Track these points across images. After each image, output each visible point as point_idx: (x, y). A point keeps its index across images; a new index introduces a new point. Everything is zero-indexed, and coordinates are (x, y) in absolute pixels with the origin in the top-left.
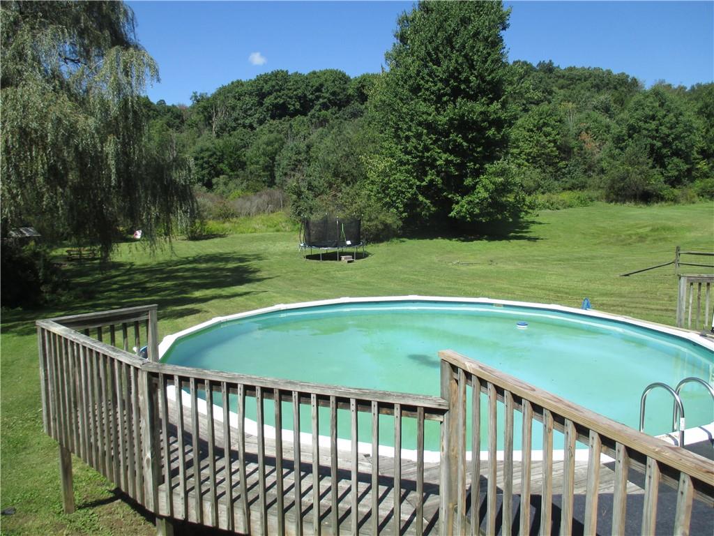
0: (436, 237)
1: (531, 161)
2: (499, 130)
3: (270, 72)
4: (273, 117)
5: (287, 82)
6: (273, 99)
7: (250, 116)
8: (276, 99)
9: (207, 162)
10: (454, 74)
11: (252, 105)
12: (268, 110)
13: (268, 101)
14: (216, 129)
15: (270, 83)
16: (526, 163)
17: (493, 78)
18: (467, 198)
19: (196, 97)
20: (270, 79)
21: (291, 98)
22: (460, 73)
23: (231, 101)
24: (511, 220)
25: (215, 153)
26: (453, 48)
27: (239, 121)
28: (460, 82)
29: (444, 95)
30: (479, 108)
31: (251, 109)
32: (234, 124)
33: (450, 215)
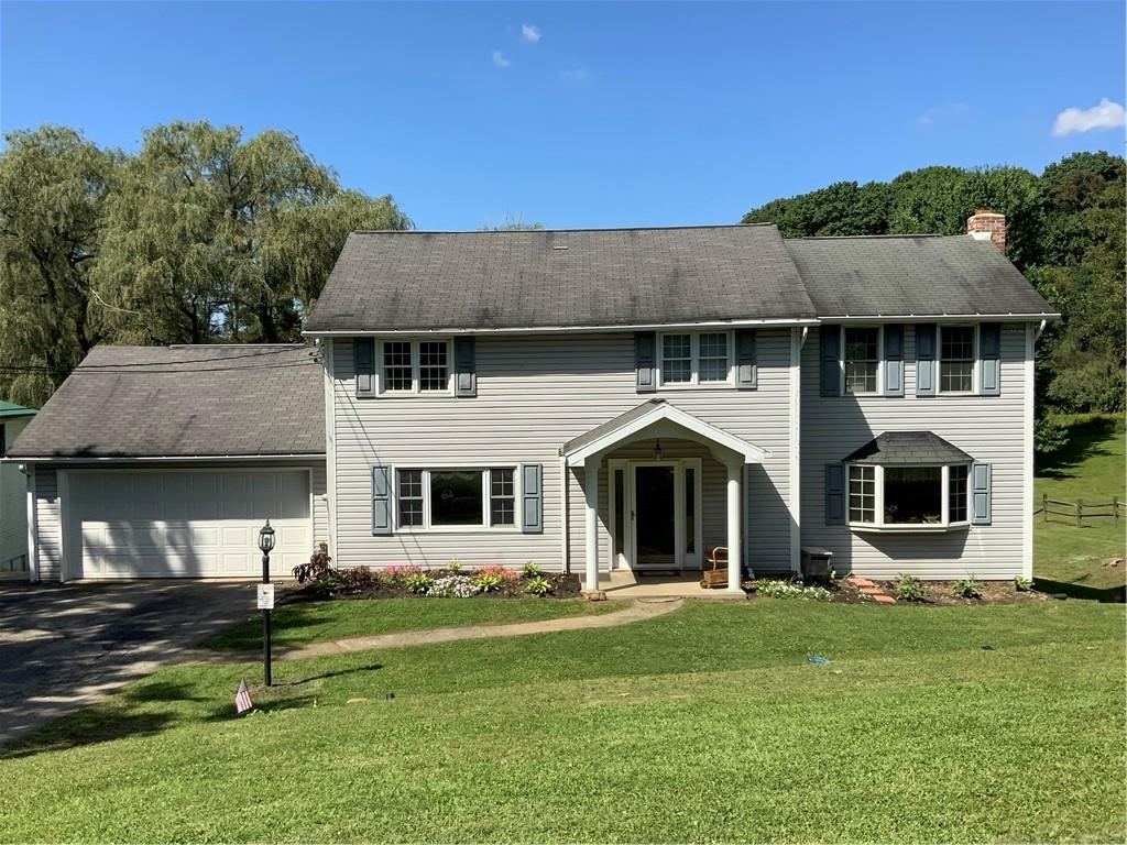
5: (853, 202)
15: (824, 207)
20: (826, 200)
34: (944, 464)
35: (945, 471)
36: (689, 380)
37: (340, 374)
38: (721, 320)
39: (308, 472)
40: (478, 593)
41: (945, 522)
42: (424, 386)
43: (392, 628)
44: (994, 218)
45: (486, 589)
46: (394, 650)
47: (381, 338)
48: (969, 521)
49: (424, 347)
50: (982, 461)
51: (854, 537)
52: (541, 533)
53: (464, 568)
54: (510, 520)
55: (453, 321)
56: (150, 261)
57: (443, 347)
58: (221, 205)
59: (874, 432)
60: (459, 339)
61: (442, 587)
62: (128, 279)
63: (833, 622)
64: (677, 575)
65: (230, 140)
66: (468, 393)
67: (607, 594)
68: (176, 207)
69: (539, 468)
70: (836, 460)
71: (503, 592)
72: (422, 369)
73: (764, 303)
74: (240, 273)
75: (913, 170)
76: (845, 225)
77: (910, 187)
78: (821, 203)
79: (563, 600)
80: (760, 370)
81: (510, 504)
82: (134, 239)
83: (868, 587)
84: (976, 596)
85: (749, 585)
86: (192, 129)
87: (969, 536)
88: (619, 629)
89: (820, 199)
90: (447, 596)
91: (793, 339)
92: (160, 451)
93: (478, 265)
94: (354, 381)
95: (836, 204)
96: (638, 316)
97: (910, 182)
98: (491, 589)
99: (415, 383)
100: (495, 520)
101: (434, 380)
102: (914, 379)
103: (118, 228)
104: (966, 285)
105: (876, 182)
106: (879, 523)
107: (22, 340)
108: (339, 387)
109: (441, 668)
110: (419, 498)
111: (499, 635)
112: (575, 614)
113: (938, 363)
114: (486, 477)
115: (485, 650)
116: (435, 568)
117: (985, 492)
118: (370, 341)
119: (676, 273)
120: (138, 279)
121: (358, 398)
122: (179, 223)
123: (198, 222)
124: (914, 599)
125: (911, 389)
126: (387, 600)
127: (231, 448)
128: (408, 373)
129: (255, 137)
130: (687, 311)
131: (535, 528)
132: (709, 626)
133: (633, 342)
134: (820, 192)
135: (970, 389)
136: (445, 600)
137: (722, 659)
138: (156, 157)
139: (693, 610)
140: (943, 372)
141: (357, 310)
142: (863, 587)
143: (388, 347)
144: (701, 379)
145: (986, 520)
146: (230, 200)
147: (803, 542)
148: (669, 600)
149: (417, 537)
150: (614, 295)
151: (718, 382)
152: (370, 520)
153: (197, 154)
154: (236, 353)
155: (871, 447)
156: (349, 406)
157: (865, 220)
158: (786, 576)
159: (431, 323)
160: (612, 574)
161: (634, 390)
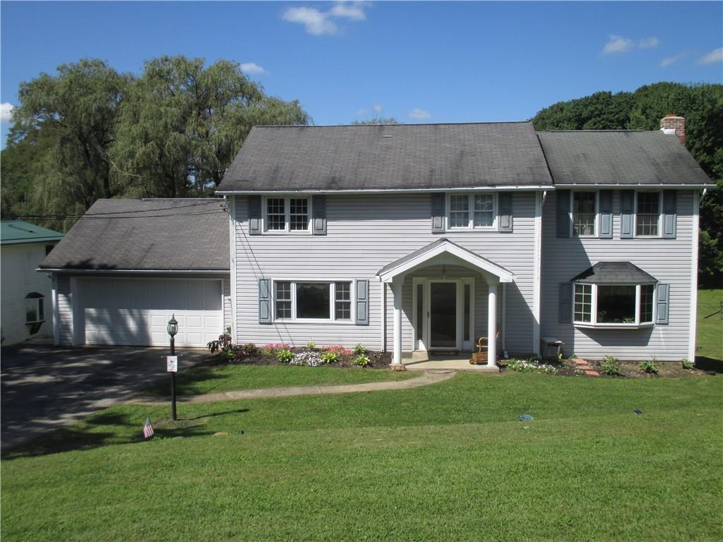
34: (638, 283)
35: (638, 288)
36: (467, 226)
37: (239, 219)
38: (489, 186)
39: (220, 281)
40: (323, 364)
41: (637, 323)
42: (292, 227)
43: (262, 385)
44: (677, 120)
45: (328, 361)
46: (259, 400)
47: (265, 196)
48: (653, 321)
49: (293, 202)
50: (663, 282)
51: (576, 331)
52: (368, 325)
53: (317, 347)
54: (347, 316)
55: (312, 185)
56: (145, 143)
57: (305, 202)
58: (191, 108)
59: (591, 262)
60: (315, 197)
61: (299, 359)
62: (132, 154)
63: (553, 389)
64: (457, 355)
65: (196, 67)
66: (321, 232)
67: (407, 367)
68: (162, 109)
69: (367, 283)
70: (566, 279)
71: (339, 363)
72: (291, 216)
73: (518, 175)
74: (200, 151)
75: (649, 84)
76: (603, 119)
77: (646, 95)
78: (587, 105)
79: (377, 370)
80: (514, 219)
81: (348, 305)
82: (136, 129)
83: (583, 365)
84: (654, 372)
85: (503, 362)
86: (173, 60)
87: (654, 332)
88: (409, 391)
89: (586, 102)
90: (303, 365)
91: (537, 199)
92: (130, 267)
93: (332, 148)
94: (247, 223)
95: (597, 106)
96: (434, 182)
97: (646, 92)
98: (332, 361)
99: (287, 225)
100: (338, 316)
101: (299, 223)
102: (619, 227)
103: (127, 123)
104: (656, 165)
105: (624, 92)
106: (593, 322)
107: (71, 192)
108: (239, 228)
109: (286, 413)
110: (289, 300)
111: (329, 392)
112: (383, 380)
113: (635, 215)
114: (332, 288)
115: (316, 402)
116: (298, 346)
117: (665, 303)
118: (258, 197)
119: (462, 154)
120: (137, 155)
121: (250, 235)
122: (164, 119)
123: (175, 119)
124: (612, 374)
125: (617, 233)
126: (264, 366)
127: (173, 265)
128: (283, 218)
129: (212, 65)
130: (466, 179)
131: (364, 322)
132: (468, 390)
133: (430, 200)
134: (587, 99)
135: (656, 234)
136: (301, 367)
137: (471, 413)
138: (152, 78)
139: (460, 379)
140: (638, 222)
141: (251, 177)
142: (580, 365)
143: (270, 202)
144: (475, 225)
145: (665, 321)
146: (196, 104)
147: (542, 335)
148: (447, 372)
149: (287, 326)
150: (419, 168)
151: (486, 227)
152: (258, 314)
153: (177, 75)
154: (182, 204)
155: (589, 272)
156: (245, 239)
157: (616, 116)
158: (528, 357)
159: (297, 186)
160: (414, 353)
161: (430, 232)
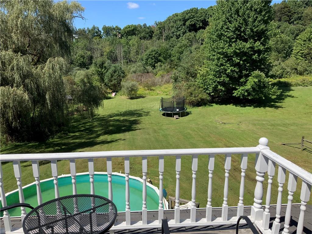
0: (229, 104)
1: (303, 57)
2: (259, 56)
3: (189, 9)
4: (190, 31)
6: (189, 22)
7: (180, 30)
8: (191, 22)
9: (154, 56)
10: (237, 29)
11: (180, 26)
12: (188, 28)
13: (188, 23)
14: (164, 38)
16: (301, 58)
17: (257, 30)
18: (242, 88)
19: (156, 23)
21: (198, 21)
22: (241, 28)
23: (172, 24)
24: (264, 98)
25: (157, 52)
26: (239, 15)
27: (174, 34)
28: (241, 32)
29: (233, 38)
30: (248, 45)
31: (180, 27)
32: (172, 35)
33: (233, 95)
